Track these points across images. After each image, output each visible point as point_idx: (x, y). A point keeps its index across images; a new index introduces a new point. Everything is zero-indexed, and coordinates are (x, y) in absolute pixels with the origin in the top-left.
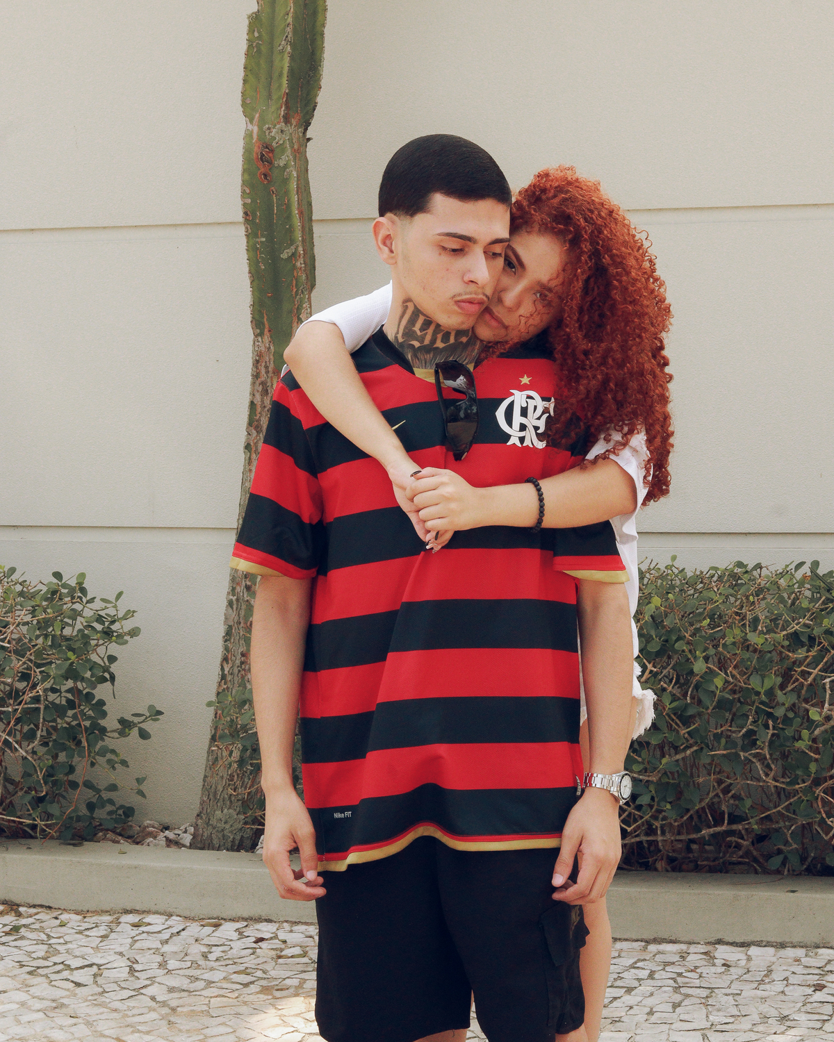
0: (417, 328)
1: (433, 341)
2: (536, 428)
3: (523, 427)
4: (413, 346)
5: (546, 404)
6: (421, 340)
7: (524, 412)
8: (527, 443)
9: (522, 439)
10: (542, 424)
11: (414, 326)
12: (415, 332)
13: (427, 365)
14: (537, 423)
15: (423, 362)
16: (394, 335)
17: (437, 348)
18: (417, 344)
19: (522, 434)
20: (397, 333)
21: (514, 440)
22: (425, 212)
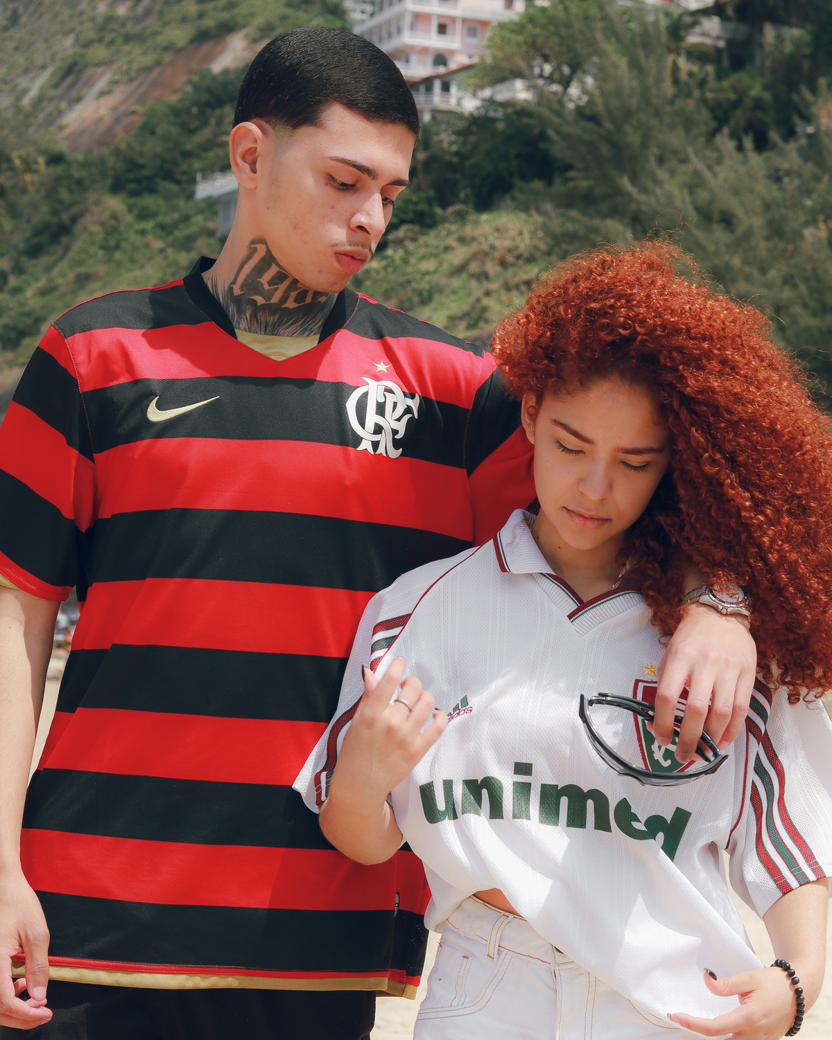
0: (265, 279)
1: (284, 299)
2: (395, 432)
3: (378, 430)
4: (255, 302)
5: (410, 402)
6: (268, 298)
7: (381, 409)
8: (381, 450)
9: (375, 445)
10: (401, 427)
11: (260, 277)
12: (262, 285)
13: (268, 330)
14: (396, 425)
15: (263, 326)
16: (227, 286)
17: (287, 309)
18: (260, 300)
19: (376, 438)
20: (234, 282)
21: (366, 445)
22: (315, 125)
